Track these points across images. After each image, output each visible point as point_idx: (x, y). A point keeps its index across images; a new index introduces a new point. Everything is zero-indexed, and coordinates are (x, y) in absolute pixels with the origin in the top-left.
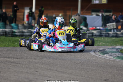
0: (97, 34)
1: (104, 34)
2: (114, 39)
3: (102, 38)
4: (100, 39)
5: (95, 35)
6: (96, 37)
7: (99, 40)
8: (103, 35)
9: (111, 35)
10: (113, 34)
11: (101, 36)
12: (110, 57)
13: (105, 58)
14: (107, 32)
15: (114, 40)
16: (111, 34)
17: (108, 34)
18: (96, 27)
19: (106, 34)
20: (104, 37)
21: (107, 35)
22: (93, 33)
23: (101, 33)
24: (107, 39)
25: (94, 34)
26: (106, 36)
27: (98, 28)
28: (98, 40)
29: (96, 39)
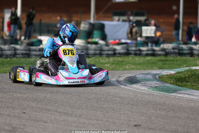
0: (122, 51)
1: (132, 50)
2: (149, 58)
3: (130, 58)
4: (126, 59)
5: (119, 54)
6: (120, 57)
7: (126, 61)
8: (132, 52)
9: (145, 53)
10: (147, 51)
11: (128, 54)
12: (143, 88)
13: (135, 90)
14: (138, 48)
15: (149, 60)
16: (144, 51)
17: (140, 50)
18: (120, 40)
19: (135, 51)
20: (133, 56)
21: (138, 52)
22: (115, 50)
23: (128, 50)
24: (137, 59)
25: (117, 52)
26: (136, 54)
27: (123, 41)
28: (123, 61)
29: (120, 59)
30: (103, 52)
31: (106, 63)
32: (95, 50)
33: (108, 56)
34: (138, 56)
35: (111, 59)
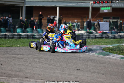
0: (99, 36)
2: (112, 40)
3: (103, 40)
4: (101, 40)
5: (98, 37)
6: (98, 39)
8: (104, 37)
9: (110, 37)
10: (111, 36)
11: (102, 38)
16: (110, 36)
18: (103, 31)
19: (106, 36)
21: (107, 37)
22: (96, 36)
23: (102, 36)
24: (106, 40)
25: (97, 37)
26: (106, 38)
27: (105, 31)
29: (98, 40)
30: (90, 37)
31: (90, 42)
32: (86, 36)
33: (92, 38)
34: (107, 39)
35: (94, 40)
